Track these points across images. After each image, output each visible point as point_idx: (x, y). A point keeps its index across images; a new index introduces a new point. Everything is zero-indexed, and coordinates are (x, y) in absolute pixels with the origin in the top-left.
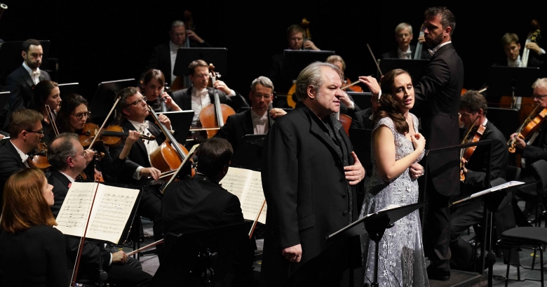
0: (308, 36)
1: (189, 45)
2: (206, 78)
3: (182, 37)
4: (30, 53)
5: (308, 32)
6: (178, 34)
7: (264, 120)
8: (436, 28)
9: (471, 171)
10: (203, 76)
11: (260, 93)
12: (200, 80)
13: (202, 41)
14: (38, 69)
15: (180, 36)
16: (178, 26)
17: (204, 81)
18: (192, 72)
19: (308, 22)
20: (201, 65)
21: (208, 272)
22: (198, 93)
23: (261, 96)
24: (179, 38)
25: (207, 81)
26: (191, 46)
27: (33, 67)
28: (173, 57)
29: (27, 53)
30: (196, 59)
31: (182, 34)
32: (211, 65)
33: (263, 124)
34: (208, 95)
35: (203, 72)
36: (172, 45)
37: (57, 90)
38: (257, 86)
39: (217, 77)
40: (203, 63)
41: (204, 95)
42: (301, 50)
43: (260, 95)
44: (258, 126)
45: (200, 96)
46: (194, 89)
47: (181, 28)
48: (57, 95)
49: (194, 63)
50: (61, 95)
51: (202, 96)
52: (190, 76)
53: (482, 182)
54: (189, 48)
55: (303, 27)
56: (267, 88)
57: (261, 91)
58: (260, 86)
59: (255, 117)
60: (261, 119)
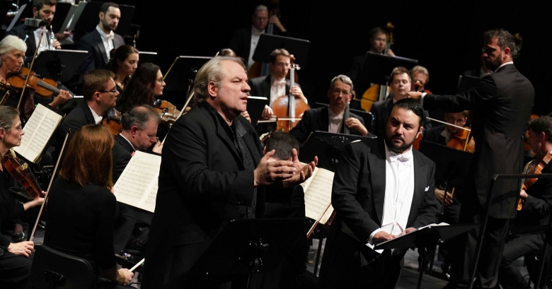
0: (391, 40)
1: (272, 32)
2: (286, 67)
3: (264, 22)
4: (108, 14)
5: (391, 36)
6: (260, 18)
7: (339, 120)
8: (494, 50)
9: (530, 197)
10: (283, 64)
11: (339, 88)
12: (280, 68)
13: (283, 30)
14: (112, 32)
15: (262, 20)
16: (261, 10)
17: (284, 70)
18: (274, 60)
19: (392, 26)
20: (284, 55)
21: (257, 261)
22: (275, 83)
23: (339, 92)
24: (261, 22)
25: (287, 71)
26: (274, 34)
27: (107, 29)
28: (254, 41)
29: (105, 13)
30: (280, 48)
31: (264, 18)
32: (292, 56)
33: (337, 124)
34: (284, 87)
35: (283, 61)
36: (254, 30)
37: (136, 56)
38: (336, 82)
39: (296, 69)
40: (286, 52)
41: (281, 85)
42: (381, 54)
43: (338, 90)
44: (332, 124)
45: (277, 86)
46: (273, 77)
47: (264, 12)
48: (134, 61)
49: (277, 51)
50: (139, 63)
51: (279, 86)
52: (271, 63)
53: (539, 209)
54: (271, 35)
55: (387, 31)
56: (345, 85)
57: (341, 87)
58: (339, 82)
59: (331, 115)
60: (336, 118)
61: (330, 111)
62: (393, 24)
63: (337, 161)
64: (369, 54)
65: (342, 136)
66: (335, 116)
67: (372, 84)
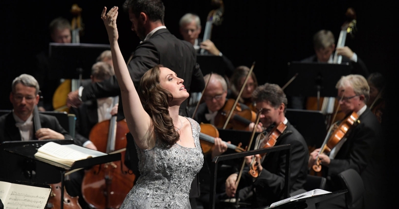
7: (28, 126)
11: (20, 94)
23: (21, 98)
56: (29, 88)
57: (22, 92)
58: (20, 86)
59: (18, 122)
60: (25, 124)
61: (16, 118)
62: (79, 6)
63: (34, 173)
64: (53, 46)
65: (35, 143)
66: (23, 123)
67: (62, 80)
